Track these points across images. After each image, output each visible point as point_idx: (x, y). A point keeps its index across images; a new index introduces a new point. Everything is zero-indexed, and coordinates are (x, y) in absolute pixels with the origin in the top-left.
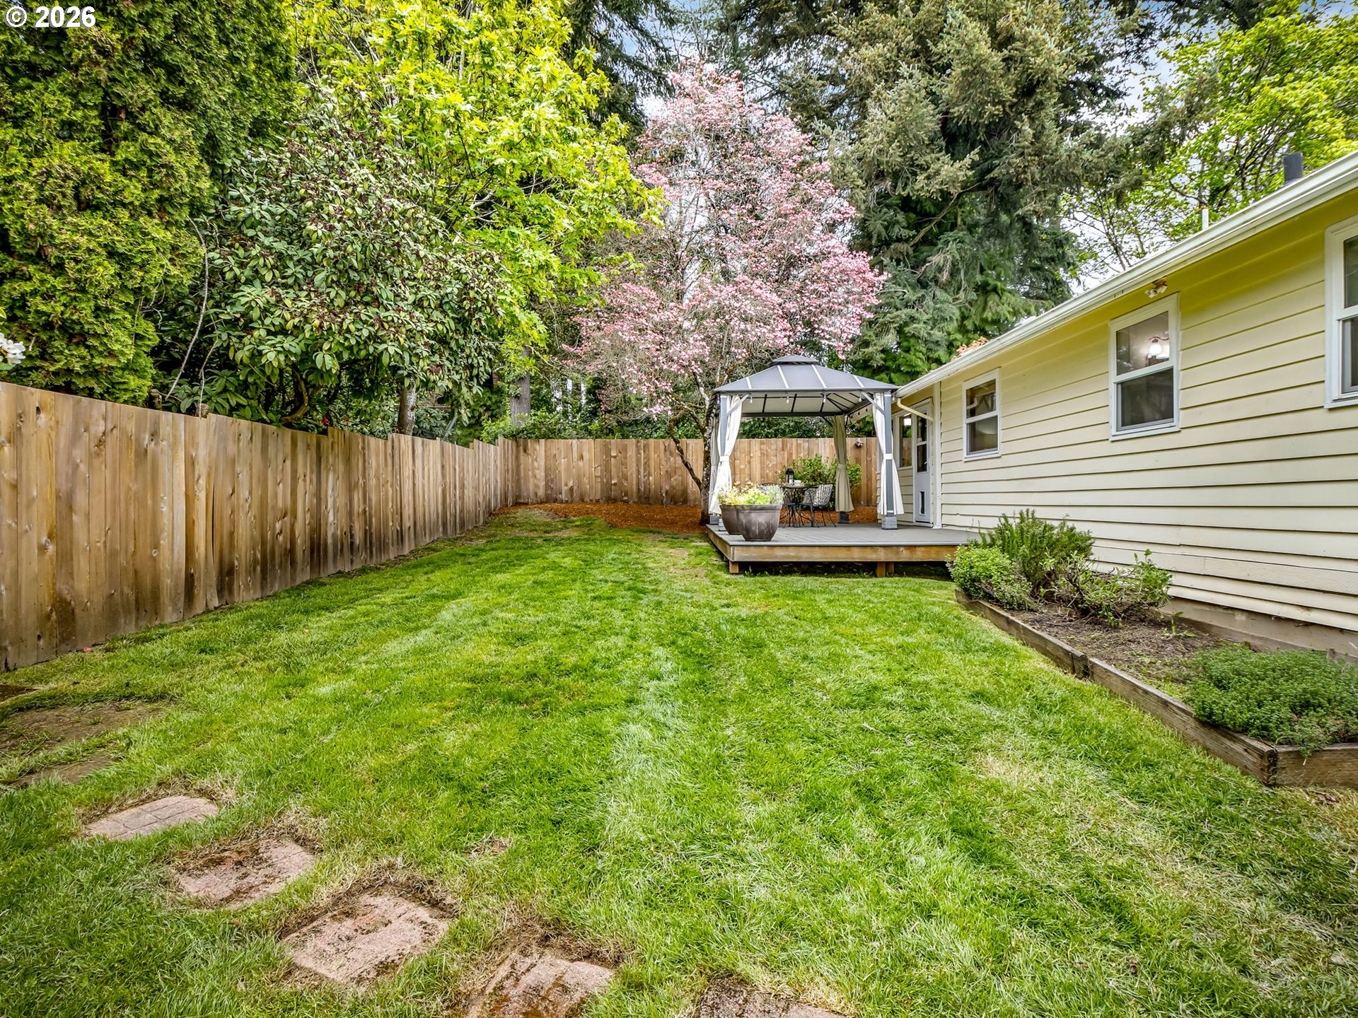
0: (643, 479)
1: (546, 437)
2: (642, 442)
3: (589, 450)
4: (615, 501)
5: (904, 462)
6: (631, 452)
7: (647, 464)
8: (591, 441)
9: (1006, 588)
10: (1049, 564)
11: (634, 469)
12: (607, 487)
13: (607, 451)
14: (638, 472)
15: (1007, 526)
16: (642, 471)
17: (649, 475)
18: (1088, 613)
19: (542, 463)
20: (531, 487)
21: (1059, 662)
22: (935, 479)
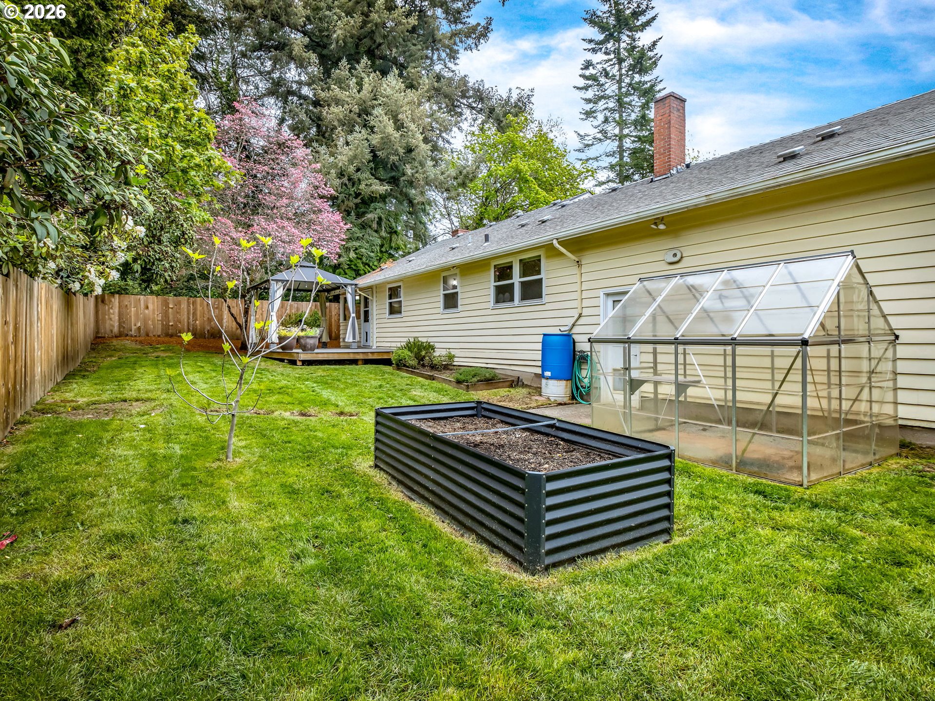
0: (192, 323)
1: (119, 293)
2: (192, 300)
3: (153, 303)
4: (171, 336)
5: (358, 317)
6: (184, 306)
7: (194, 314)
8: (154, 297)
9: (410, 362)
10: (423, 353)
11: (186, 316)
12: (166, 327)
13: (166, 304)
14: (189, 318)
15: (410, 342)
16: (191, 318)
17: (196, 320)
18: (433, 367)
19: (117, 310)
20: (107, 326)
21: (426, 378)
22: (373, 327)
